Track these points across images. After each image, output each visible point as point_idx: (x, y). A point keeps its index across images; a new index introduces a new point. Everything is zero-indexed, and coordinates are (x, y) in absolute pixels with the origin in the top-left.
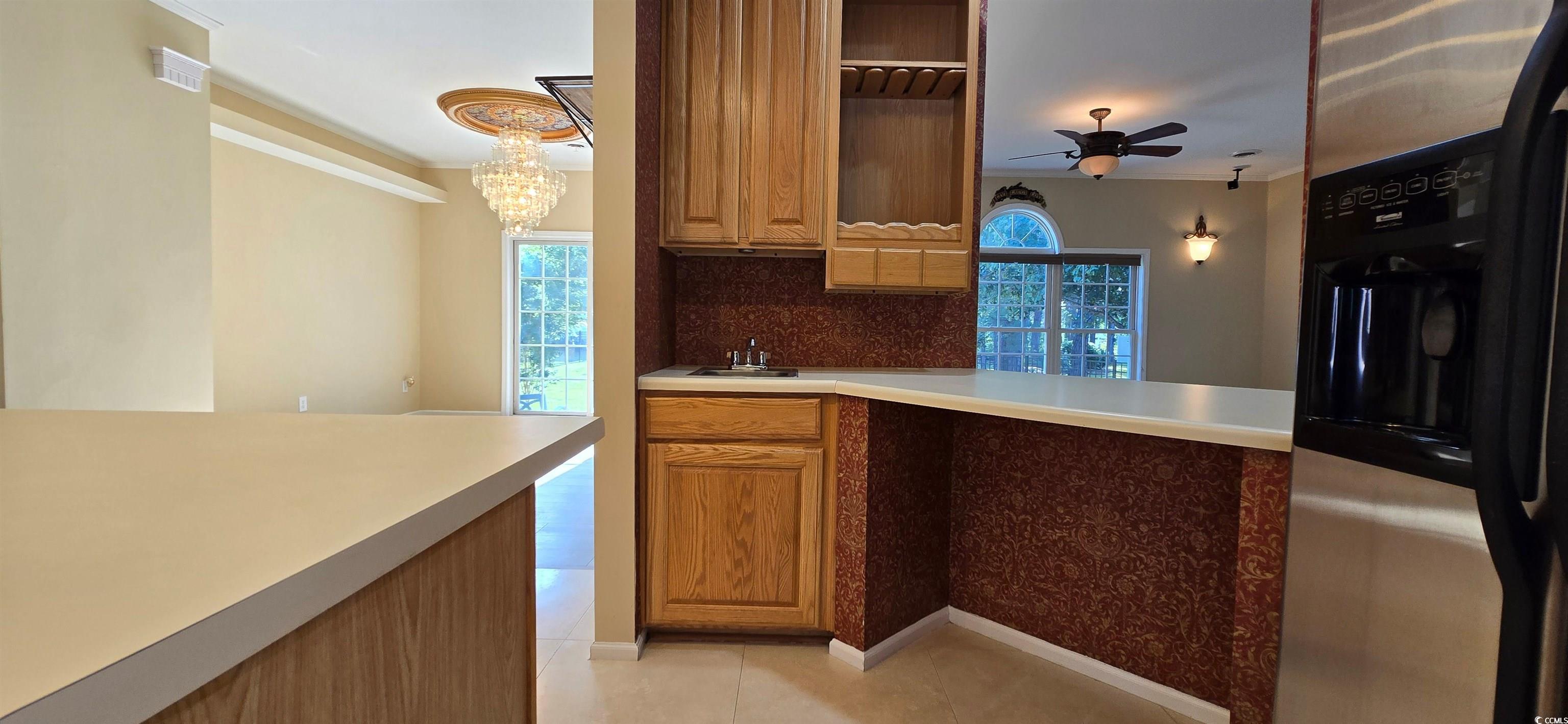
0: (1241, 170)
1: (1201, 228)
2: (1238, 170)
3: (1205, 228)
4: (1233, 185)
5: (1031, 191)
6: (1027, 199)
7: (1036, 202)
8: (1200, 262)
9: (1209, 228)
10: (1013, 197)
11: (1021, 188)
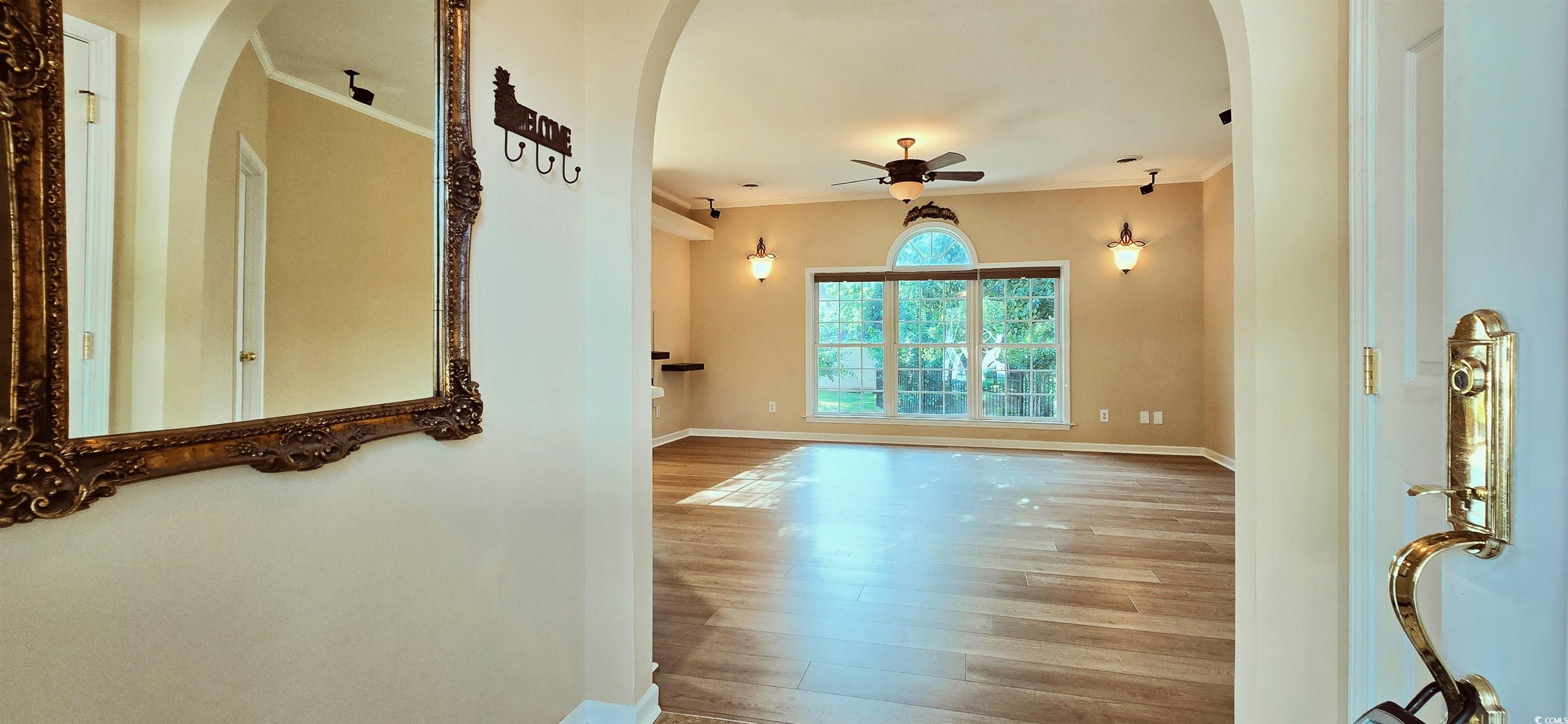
0: (1156, 173)
1: (1126, 234)
2: (1153, 174)
3: (1130, 237)
4: (1147, 190)
5: (943, 209)
6: (939, 217)
7: (948, 220)
8: (1126, 271)
9: (1136, 234)
10: (925, 216)
11: (933, 207)
